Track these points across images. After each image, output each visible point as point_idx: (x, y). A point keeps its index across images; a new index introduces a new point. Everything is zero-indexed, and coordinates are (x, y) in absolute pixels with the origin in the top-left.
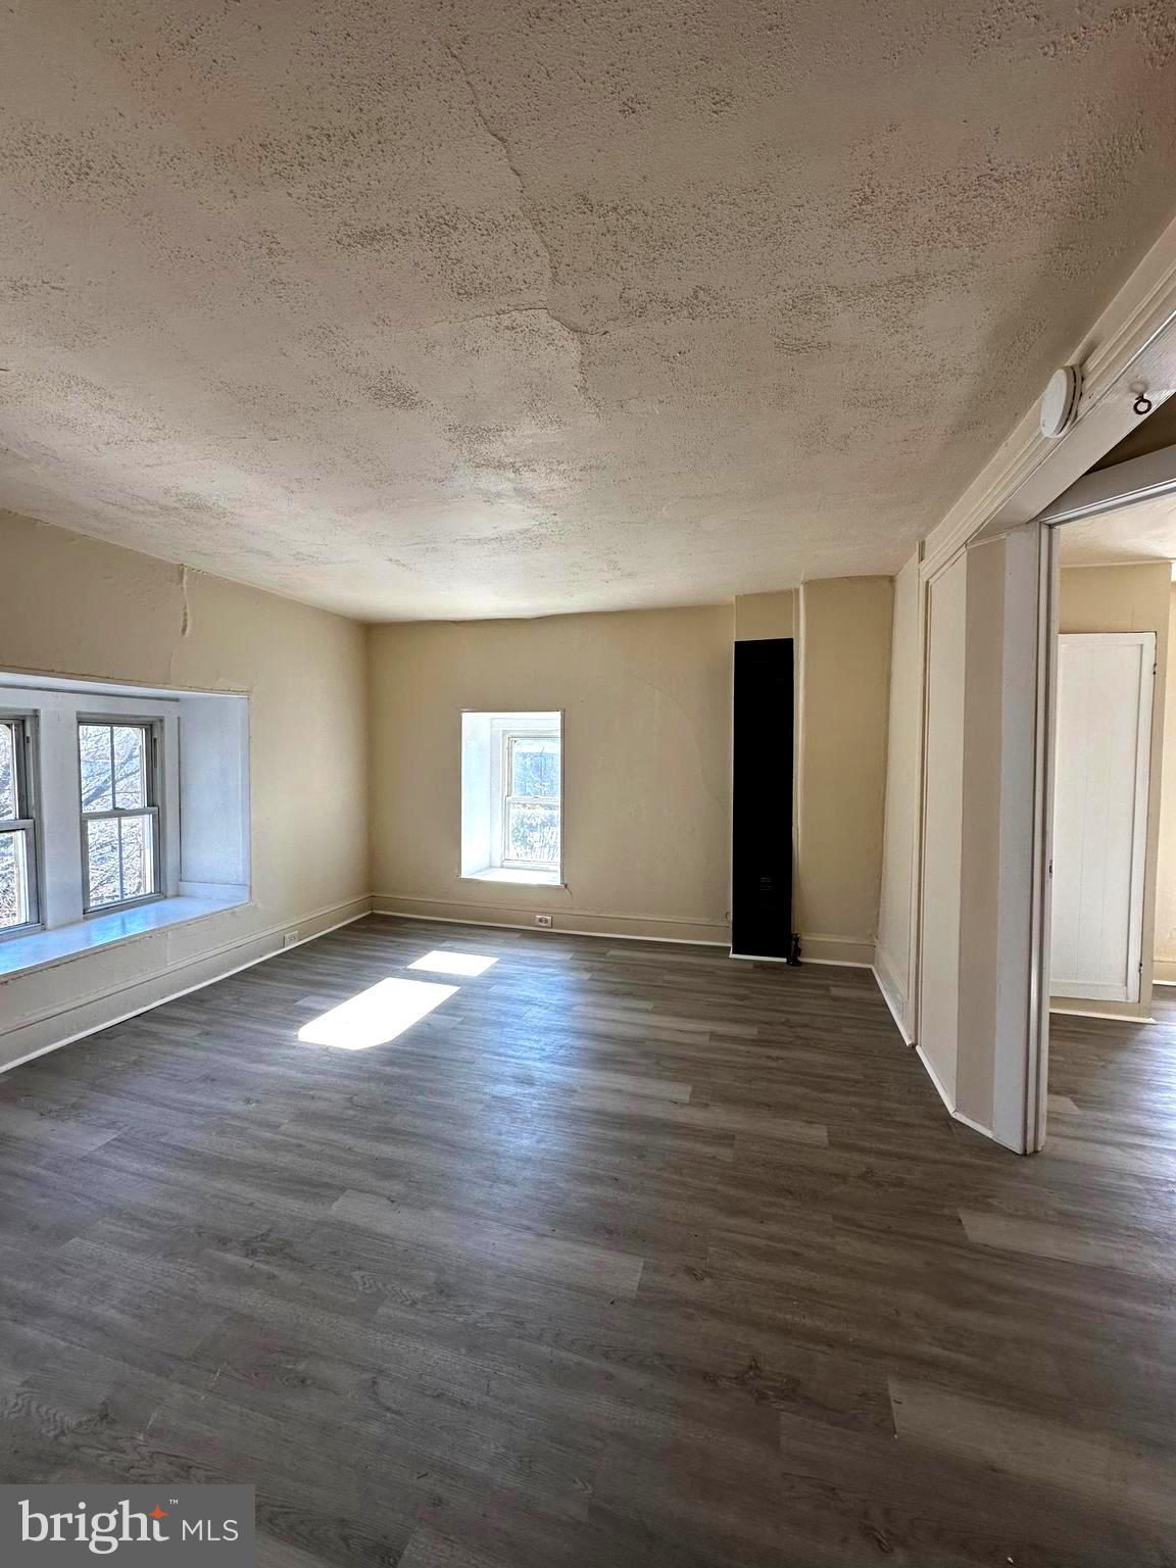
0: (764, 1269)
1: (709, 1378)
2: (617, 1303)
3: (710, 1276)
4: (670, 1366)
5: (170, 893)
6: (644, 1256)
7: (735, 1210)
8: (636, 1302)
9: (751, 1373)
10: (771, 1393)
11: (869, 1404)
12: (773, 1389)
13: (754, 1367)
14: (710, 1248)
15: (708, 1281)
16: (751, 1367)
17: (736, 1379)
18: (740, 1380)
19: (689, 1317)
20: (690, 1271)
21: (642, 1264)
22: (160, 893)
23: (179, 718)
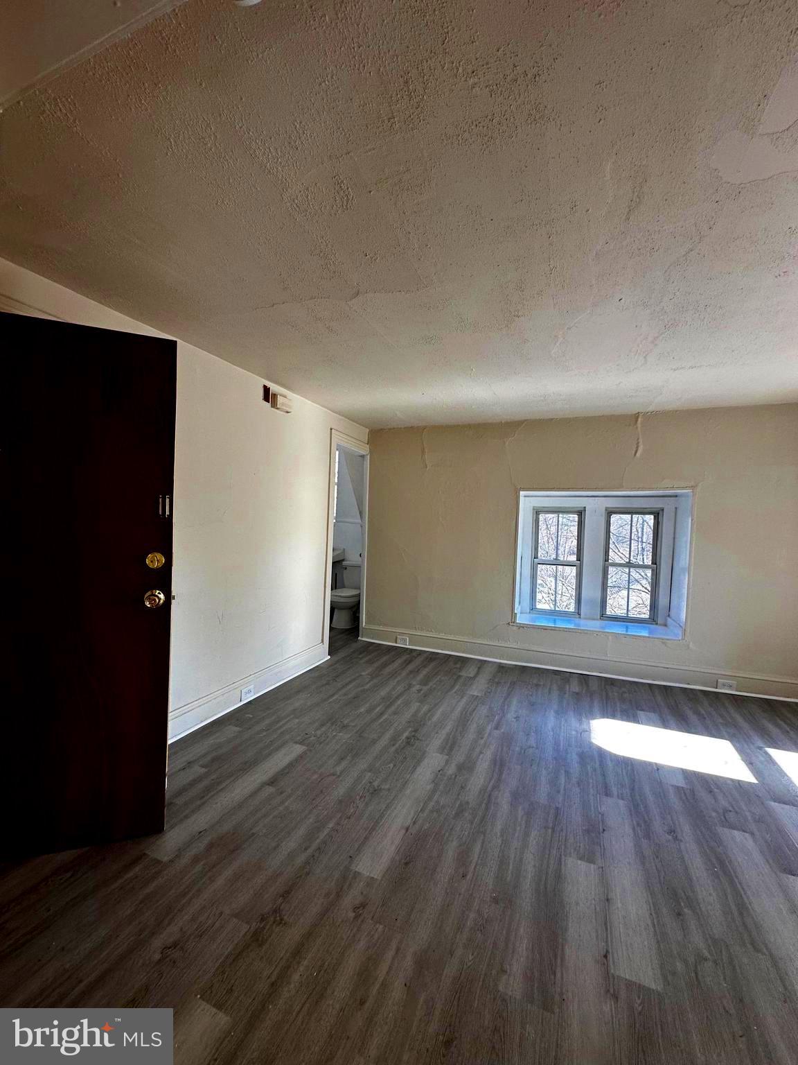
0: (352, 963)
1: (286, 894)
2: (349, 859)
3: (356, 918)
4: (301, 876)
5: (660, 621)
6: (382, 880)
7: (422, 963)
8: (347, 869)
9: (278, 918)
10: (262, 925)
11: (225, 989)
12: (264, 928)
13: (281, 922)
14: (381, 926)
15: (352, 915)
16: (282, 920)
17: (279, 909)
18: (276, 911)
19: (327, 895)
20: (363, 905)
21: (375, 877)
22: (653, 619)
23: (676, 508)
